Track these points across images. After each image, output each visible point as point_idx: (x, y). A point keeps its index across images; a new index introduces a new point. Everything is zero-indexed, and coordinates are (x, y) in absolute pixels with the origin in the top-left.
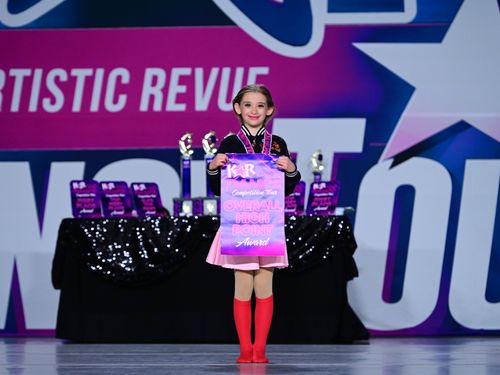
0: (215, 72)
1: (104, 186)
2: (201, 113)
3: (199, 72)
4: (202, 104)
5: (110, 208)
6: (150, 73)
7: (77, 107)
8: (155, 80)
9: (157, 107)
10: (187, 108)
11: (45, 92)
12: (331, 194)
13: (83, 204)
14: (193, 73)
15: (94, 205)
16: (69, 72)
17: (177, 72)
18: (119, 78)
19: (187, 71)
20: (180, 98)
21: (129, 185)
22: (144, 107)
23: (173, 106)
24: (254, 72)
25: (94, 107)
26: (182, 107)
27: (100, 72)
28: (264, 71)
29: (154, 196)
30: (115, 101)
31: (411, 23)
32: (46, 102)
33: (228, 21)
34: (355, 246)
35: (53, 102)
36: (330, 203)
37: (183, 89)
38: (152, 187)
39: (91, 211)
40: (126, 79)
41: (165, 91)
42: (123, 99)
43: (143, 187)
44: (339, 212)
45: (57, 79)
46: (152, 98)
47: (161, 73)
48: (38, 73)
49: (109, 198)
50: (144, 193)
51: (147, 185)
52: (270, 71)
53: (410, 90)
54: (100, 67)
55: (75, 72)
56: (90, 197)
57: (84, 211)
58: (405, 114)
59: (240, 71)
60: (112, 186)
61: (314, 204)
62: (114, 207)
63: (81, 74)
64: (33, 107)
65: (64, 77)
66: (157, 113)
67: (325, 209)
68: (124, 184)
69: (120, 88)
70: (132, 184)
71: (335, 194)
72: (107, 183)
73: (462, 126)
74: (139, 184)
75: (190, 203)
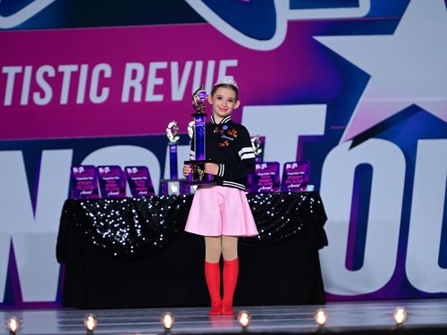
0: (189, 65)
1: (101, 170)
2: (177, 102)
3: (175, 66)
4: (177, 94)
5: (107, 189)
6: (130, 67)
7: (64, 100)
8: (134, 73)
9: (137, 98)
10: (164, 98)
11: (35, 87)
12: (302, 173)
13: (83, 187)
14: (169, 66)
15: (92, 187)
16: (56, 69)
17: (154, 66)
18: (102, 73)
19: (163, 65)
20: (157, 90)
21: (123, 169)
22: (125, 98)
23: (151, 97)
24: (224, 64)
25: (80, 99)
26: (159, 98)
27: (85, 68)
28: (234, 63)
29: (145, 178)
30: (99, 94)
31: (365, 17)
32: (36, 96)
33: (200, 19)
34: (326, 218)
35: (43, 96)
36: (302, 181)
37: (160, 81)
38: (143, 170)
39: (90, 193)
40: (108, 74)
41: (144, 83)
42: (106, 91)
43: (135, 170)
44: (310, 188)
45: (45, 75)
46: (132, 90)
47: (140, 67)
48: (29, 70)
49: (105, 181)
50: (136, 175)
51: (138, 168)
52: (239, 63)
53: (367, 77)
54: (85, 63)
55: (61, 68)
56: (89, 180)
57: (84, 193)
58: (361, 100)
59: (211, 64)
60: (107, 170)
61: (287, 181)
62: (110, 188)
63: (67, 70)
64: (24, 101)
65: (52, 72)
66: (137, 103)
67: (298, 186)
68: (118, 168)
69: (103, 82)
70: (126, 168)
71: (306, 173)
72: (104, 167)
73: (414, 110)
74: (131, 168)
75: (178, 183)
